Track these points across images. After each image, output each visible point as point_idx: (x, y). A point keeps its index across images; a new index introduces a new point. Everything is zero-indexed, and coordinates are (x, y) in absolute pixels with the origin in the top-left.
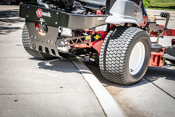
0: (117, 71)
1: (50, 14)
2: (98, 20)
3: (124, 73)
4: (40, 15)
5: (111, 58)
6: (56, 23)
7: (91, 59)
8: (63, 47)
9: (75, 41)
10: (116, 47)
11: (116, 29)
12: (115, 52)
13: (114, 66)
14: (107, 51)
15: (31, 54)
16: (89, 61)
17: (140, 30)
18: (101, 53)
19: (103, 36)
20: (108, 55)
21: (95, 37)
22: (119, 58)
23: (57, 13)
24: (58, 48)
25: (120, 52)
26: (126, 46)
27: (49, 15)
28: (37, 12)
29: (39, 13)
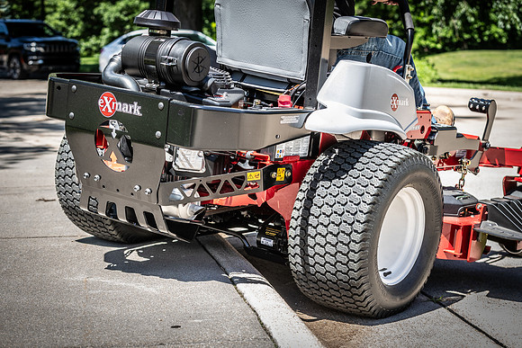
0: (341, 276)
1: (140, 108)
2: (282, 122)
3: (362, 280)
4: (110, 111)
5: (324, 237)
6: (158, 133)
7: (264, 240)
8: (180, 205)
9: (213, 186)
10: (337, 204)
11: (337, 151)
12: (334, 218)
13: (332, 260)
14: (310, 214)
15: (83, 227)
16: (256, 245)
17: (409, 151)
18: (293, 223)
19: (298, 169)
20: (315, 228)
21: (274, 175)
22: (347, 235)
23: (161, 104)
24: (165, 209)
25: (350, 218)
26: (369, 199)
27: (135, 109)
28: (100, 103)
29: (108, 105)
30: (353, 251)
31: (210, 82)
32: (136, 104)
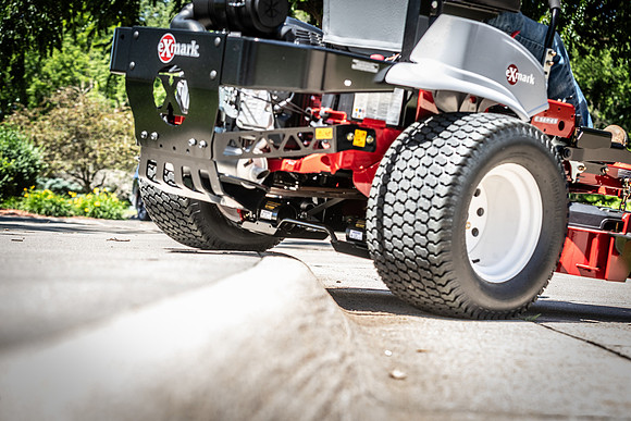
2: (354, 67)
4: (169, 55)
6: (214, 73)
7: (353, 234)
23: (218, 39)
27: (192, 50)
28: (159, 47)
29: (167, 49)
30: (433, 218)
31: (284, 30)
32: (194, 42)
